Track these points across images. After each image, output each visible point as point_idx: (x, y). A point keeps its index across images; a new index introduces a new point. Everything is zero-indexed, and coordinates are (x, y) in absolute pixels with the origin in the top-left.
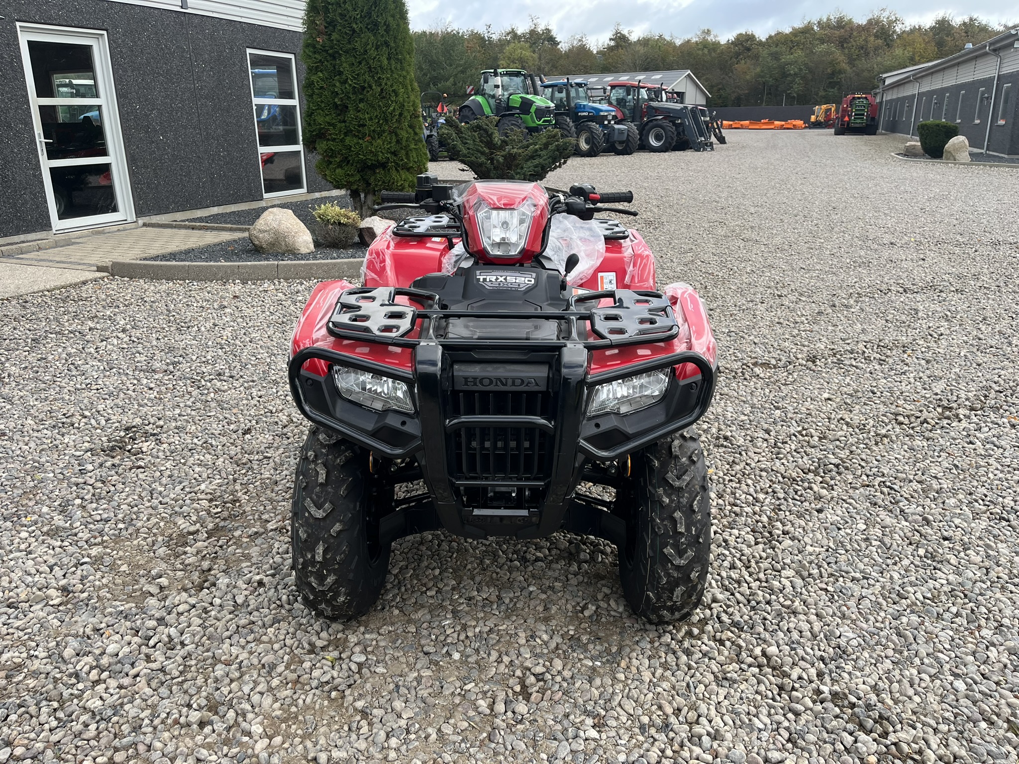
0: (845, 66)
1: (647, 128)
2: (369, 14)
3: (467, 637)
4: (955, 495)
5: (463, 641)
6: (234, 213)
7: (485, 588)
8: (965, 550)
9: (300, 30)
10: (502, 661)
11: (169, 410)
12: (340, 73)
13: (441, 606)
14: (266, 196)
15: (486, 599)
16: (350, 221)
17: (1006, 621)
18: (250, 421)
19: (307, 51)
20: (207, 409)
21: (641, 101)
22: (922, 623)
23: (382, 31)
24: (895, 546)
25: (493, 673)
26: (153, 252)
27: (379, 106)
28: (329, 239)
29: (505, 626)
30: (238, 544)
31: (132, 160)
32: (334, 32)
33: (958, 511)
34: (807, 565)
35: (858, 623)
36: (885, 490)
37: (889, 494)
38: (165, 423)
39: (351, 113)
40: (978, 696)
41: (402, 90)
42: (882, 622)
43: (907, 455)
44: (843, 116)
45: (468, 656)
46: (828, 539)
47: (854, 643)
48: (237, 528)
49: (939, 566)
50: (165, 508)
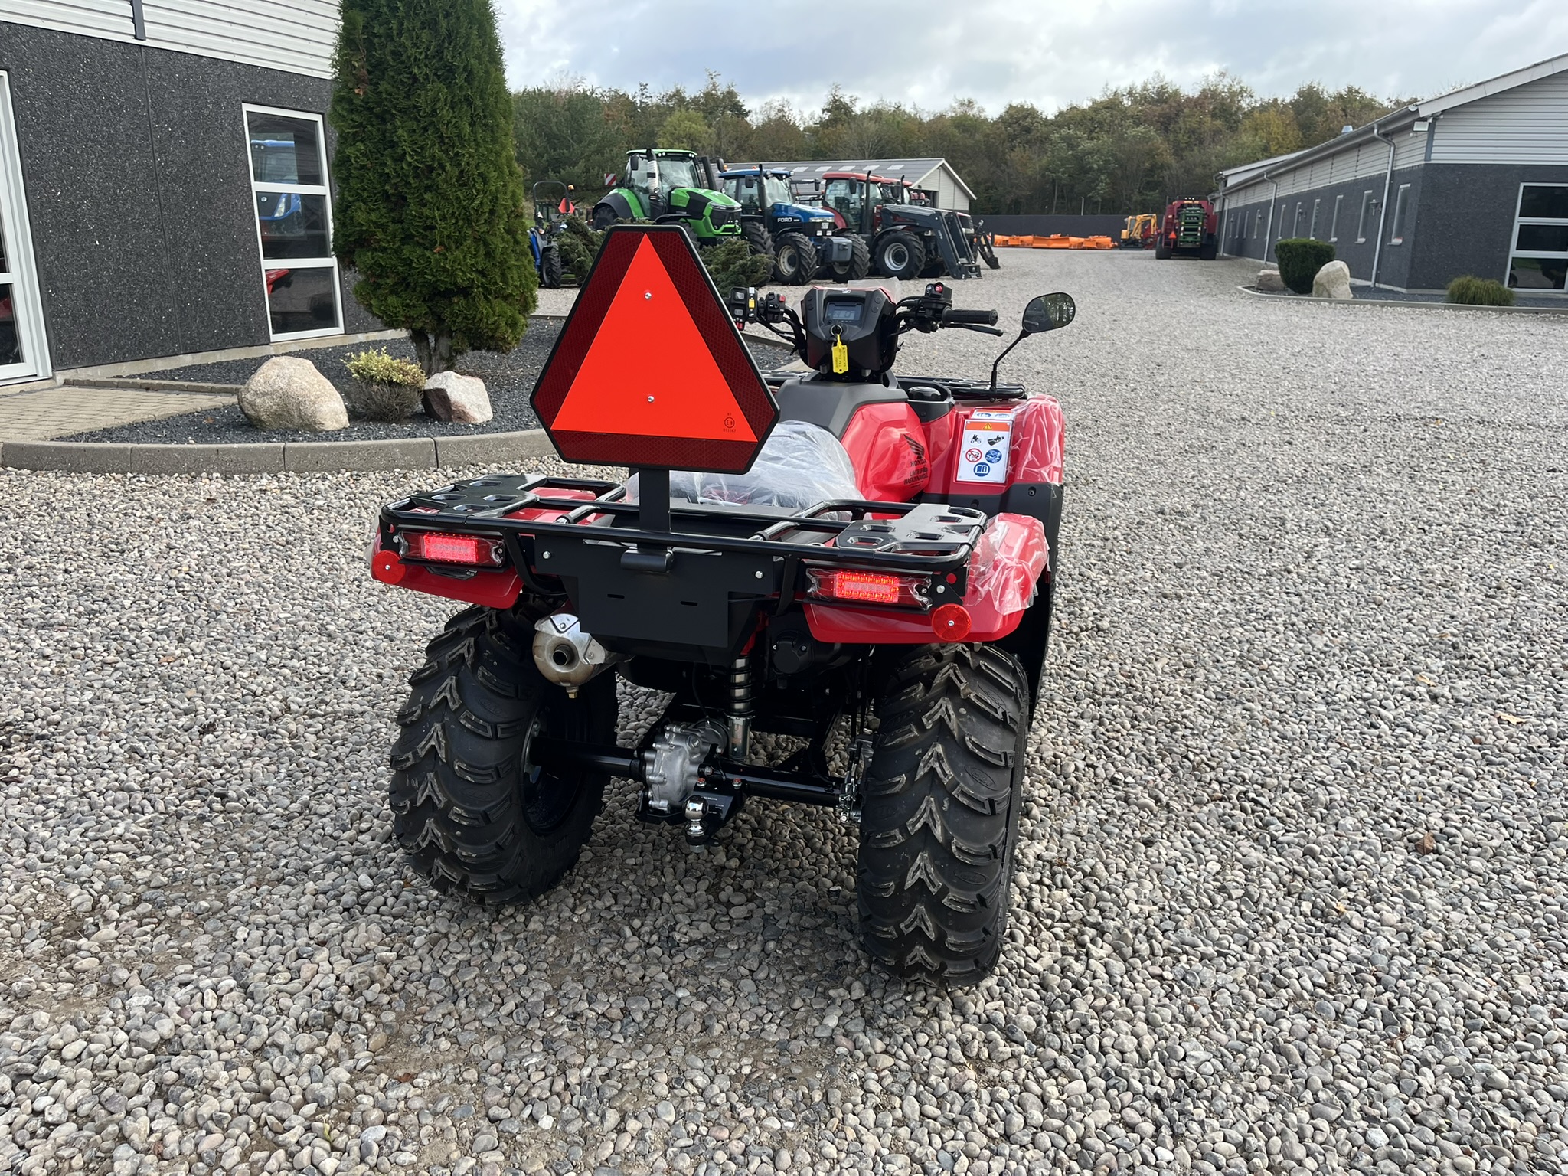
0: (1170, 159)
1: (881, 243)
2: (440, 53)
3: (567, 1086)
4: (1353, 811)
5: (558, 1095)
6: (219, 364)
7: (602, 996)
8: (1374, 901)
9: (328, 77)
10: (625, 1130)
11: (75, 694)
12: (393, 145)
13: (525, 1032)
14: (274, 338)
15: (603, 1015)
16: (408, 378)
17: (1444, 1022)
18: (215, 711)
19: (339, 108)
20: (143, 690)
21: (872, 204)
22: (1313, 1030)
23: (460, 79)
24: (1265, 899)
25: (607, 1153)
26: (75, 428)
27: (458, 198)
28: (374, 407)
29: (633, 1063)
30: (174, 931)
31: (47, 279)
32: (383, 79)
33: (1359, 838)
34: (1131, 935)
35: (1213, 1032)
36: (1248, 805)
37: (1253, 812)
38: (64, 717)
39: (413, 208)
40: (1408, 1154)
41: (494, 174)
42: (1251, 1030)
43: (1278, 748)
44: (1167, 232)
45: (568, 1122)
46: (1163, 890)
47: (1208, 1068)
48: (173, 903)
49: (1334, 930)
50: (47, 869)
